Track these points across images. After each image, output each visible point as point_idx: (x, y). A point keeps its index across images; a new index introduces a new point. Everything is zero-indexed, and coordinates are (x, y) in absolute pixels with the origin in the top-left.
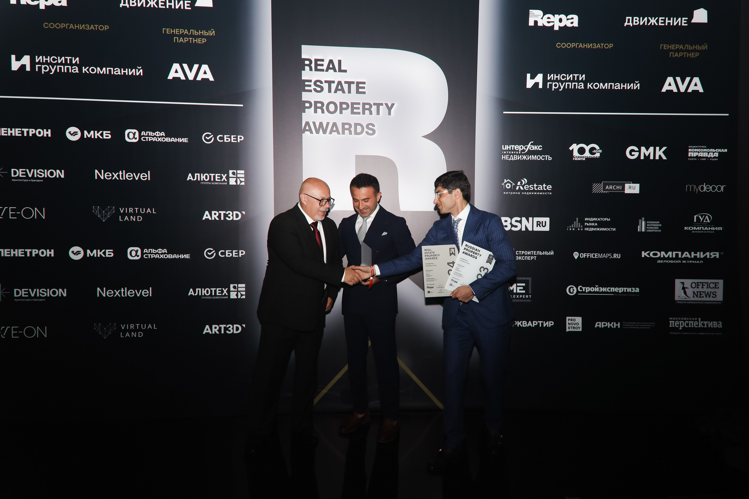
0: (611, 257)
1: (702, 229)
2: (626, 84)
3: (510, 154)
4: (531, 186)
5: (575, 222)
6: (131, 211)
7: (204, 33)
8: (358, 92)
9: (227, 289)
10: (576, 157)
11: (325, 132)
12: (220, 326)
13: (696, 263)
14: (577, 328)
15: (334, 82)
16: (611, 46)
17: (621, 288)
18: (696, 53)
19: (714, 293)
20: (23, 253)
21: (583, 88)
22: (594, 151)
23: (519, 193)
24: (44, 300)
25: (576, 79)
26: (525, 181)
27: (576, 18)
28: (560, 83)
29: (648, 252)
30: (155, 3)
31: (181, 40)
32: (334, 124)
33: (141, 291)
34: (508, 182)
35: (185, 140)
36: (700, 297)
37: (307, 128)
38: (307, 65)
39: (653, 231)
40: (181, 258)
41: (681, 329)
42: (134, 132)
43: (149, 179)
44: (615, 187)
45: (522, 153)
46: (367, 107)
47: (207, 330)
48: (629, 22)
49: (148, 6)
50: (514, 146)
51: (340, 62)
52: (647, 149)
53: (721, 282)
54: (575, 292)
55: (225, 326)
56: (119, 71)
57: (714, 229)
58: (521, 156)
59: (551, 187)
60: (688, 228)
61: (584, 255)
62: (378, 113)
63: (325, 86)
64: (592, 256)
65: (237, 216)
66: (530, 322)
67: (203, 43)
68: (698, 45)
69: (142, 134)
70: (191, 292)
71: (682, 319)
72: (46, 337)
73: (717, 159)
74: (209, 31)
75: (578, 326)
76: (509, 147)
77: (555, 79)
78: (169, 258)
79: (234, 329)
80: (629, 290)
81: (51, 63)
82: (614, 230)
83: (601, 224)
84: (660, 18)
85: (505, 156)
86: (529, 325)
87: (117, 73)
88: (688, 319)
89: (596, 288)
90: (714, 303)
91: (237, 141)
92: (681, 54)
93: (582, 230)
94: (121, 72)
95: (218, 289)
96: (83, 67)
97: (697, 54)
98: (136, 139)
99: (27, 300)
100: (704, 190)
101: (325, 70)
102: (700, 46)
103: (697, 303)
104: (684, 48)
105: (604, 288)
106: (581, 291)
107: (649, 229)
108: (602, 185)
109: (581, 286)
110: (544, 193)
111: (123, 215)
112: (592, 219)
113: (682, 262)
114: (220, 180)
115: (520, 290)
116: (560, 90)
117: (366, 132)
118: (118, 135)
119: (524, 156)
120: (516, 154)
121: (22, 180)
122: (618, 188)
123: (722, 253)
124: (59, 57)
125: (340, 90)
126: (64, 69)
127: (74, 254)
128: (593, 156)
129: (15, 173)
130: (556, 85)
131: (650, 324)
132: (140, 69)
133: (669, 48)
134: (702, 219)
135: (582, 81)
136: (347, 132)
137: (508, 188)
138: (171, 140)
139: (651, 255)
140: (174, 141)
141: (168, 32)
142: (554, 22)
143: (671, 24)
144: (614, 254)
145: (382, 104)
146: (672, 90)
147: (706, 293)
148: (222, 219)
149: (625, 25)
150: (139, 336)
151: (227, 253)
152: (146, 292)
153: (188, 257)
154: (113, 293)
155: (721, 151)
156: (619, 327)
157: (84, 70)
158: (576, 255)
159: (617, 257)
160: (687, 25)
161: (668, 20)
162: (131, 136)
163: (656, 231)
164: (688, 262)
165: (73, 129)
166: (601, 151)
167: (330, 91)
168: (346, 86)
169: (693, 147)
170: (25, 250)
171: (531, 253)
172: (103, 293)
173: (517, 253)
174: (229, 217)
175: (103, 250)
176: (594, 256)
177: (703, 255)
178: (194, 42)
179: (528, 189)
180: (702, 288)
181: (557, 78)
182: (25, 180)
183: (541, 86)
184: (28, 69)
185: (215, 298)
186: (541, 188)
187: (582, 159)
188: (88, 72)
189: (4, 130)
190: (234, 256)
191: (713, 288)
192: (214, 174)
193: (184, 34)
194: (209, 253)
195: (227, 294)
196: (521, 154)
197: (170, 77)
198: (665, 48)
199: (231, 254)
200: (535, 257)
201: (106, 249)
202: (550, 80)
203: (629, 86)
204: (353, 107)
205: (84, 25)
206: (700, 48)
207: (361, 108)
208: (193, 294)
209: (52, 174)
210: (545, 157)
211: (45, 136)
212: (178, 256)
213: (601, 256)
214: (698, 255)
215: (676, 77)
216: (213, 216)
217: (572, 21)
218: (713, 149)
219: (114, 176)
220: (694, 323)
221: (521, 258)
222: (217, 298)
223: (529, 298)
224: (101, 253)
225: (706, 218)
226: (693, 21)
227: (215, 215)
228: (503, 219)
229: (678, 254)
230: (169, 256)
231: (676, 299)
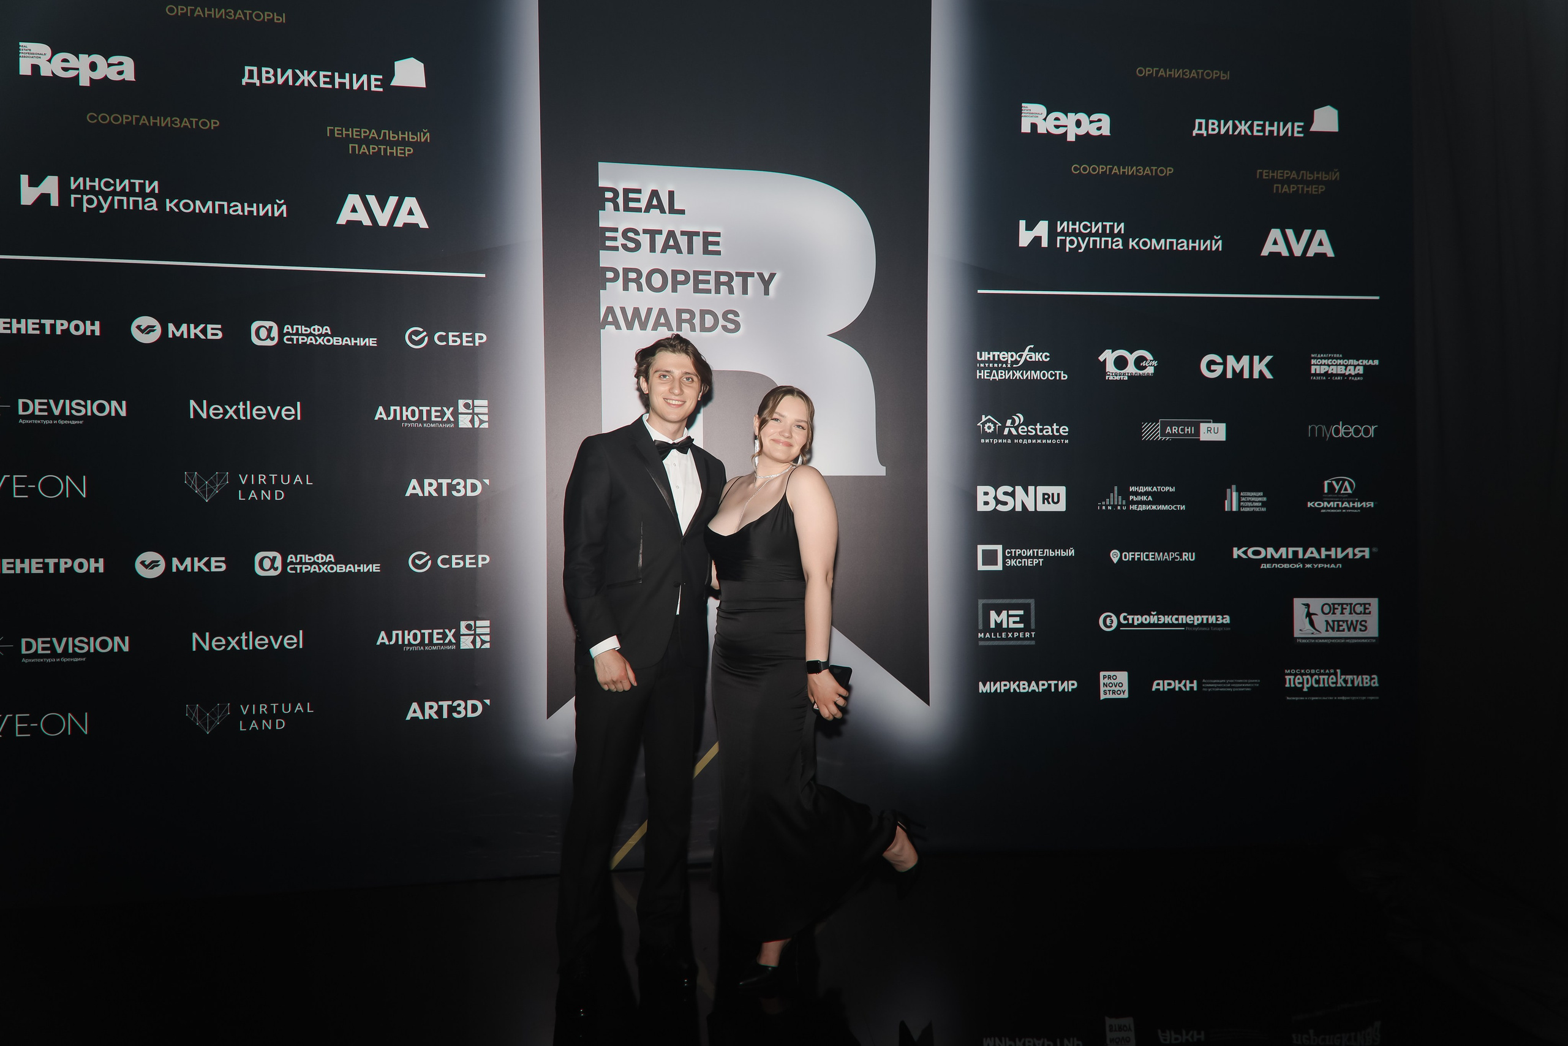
0: (1177, 558)
1: (1338, 505)
2: (1197, 241)
3: (994, 368)
4: (1031, 428)
5: (1112, 494)
6: (263, 480)
7: (409, 136)
8: (706, 251)
9: (453, 631)
10: (1111, 374)
11: (643, 326)
12: (440, 703)
13: (1330, 569)
14: (1119, 692)
15: (660, 232)
16: (1169, 171)
17: (1197, 615)
18: (1320, 186)
19: (1363, 623)
20: (41, 566)
21: (1122, 248)
22: (1144, 364)
23: (1009, 441)
24: (84, 659)
25: (1108, 232)
26: (1019, 418)
27: (1105, 121)
28: (1079, 238)
29: (1244, 549)
30: (313, 78)
31: (364, 149)
32: (662, 312)
33: (281, 637)
34: (989, 421)
35: (371, 342)
36: (1338, 630)
37: (610, 319)
38: (609, 200)
39: (1252, 509)
40: (362, 571)
41: (1305, 690)
42: (270, 327)
43: (299, 418)
44: (1183, 430)
45: (1013, 366)
46: (723, 279)
47: (414, 711)
48: (1200, 128)
49: (298, 84)
50: (999, 353)
51: (671, 194)
52: (1238, 360)
53: (1374, 602)
54: (1115, 625)
55: (450, 703)
56: (239, 207)
57: (1359, 506)
58: (1012, 371)
59: (1067, 430)
60: (1314, 504)
61: (1129, 556)
62: (745, 291)
63: (645, 239)
64: (1143, 557)
65: (474, 488)
66: (1033, 683)
67: (407, 156)
68: (1324, 173)
69: (285, 331)
70: (382, 637)
71: (1308, 671)
72: (86, 733)
73: (1362, 378)
74: (418, 133)
75: (1121, 689)
76: (989, 356)
77: (1070, 231)
78: (338, 571)
79: (468, 709)
80: (1212, 619)
81: (101, 192)
82: (1181, 509)
83: (1158, 498)
84: (1256, 123)
85: (982, 371)
86: (1031, 688)
87: (235, 211)
88: (1318, 671)
89: (1152, 617)
90: (1363, 641)
91: (474, 344)
92: (1293, 188)
93: (1124, 508)
94: (243, 210)
95: (435, 631)
96: (168, 200)
97: (1322, 188)
98: (273, 339)
99: (49, 660)
100: (1340, 435)
101: (643, 210)
102: (1327, 173)
103: (1333, 641)
104: (1298, 177)
105: (1166, 617)
106: (1126, 622)
107: (1245, 507)
108: (1158, 425)
109: (1126, 614)
110: (1054, 441)
111: (247, 489)
112: (1142, 489)
113: (1304, 566)
114: (440, 419)
115: (1015, 622)
116: (1080, 251)
117: (722, 326)
118: (237, 333)
119: (1018, 371)
120: (1002, 368)
121: (39, 422)
122: (1188, 431)
123: (1375, 550)
124: (118, 180)
125: (671, 247)
126: (128, 203)
127: (146, 567)
128: (1141, 372)
129: (26, 407)
130: (1072, 242)
131: (1250, 683)
132: (282, 205)
133: (1273, 176)
134: (1337, 488)
135: (1119, 234)
136: (685, 326)
137: (988, 431)
138: (342, 341)
139: (1250, 553)
140: (350, 344)
141: (338, 134)
142: (1066, 126)
143: (1275, 134)
144: (1184, 554)
145: (752, 275)
146: (1280, 253)
147: (1349, 623)
148: (445, 494)
149: (1194, 135)
150: (277, 728)
151: (454, 561)
152: (292, 639)
153: (376, 569)
154: (224, 642)
155: (1369, 364)
156: (1195, 689)
157: (169, 205)
158: (1115, 556)
159: (1188, 558)
160: (1302, 135)
161: (1270, 126)
162: (263, 333)
163: (1257, 509)
164: (1316, 566)
165: (145, 321)
166: (1155, 363)
167: (653, 249)
168: (683, 241)
169: (1319, 356)
170: (44, 560)
171: (1034, 552)
172: (205, 642)
173: (1008, 553)
174: (459, 491)
175: (206, 559)
176: (1147, 556)
177: (1342, 553)
178: (388, 155)
179: (1026, 434)
180: (1341, 614)
181: (1074, 230)
182: (46, 422)
183: (1045, 244)
184: (54, 202)
185: (430, 648)
186: (1048, 431)
187: (1122, 377)
188: (176, 210)
189: (5, 323)
190: (468, 566)
191: (1361, 613)
192: (428, 408)
193: (370, 138)
194: (418, 562)
195: (453, 641)
196: (1012, 368)
197: (342, 220)
198: (1266, 176)
199: (462, 562)
200: (1041, 560)
201: (210, 556)
202: (1062, 233)
203: (1204, 244)
204: (697, 279)
205: (169, 119)
206: (1326, 177)
207: (713, 282)
208: (386, 641)
209: (101, 408)
210: (1056, 373)
211: (88, 333)
212: (356, 568)
213: (1160, 557)
214: (1332, 553)
215: (1286, 230)
216: (427, 488)
217: (1100, 125)
218: (1354, 359)
219: (228, 412)
220: (1328, 679)
221: (1016, 562)
222: (434, 648)
223: (1030, 638)
224: (201, 564)
225: (1346, 486)
226: (1313, 129)
227: (430, 488)
228: (981, 489)
229: (1298, 551)
230: (338, 568)
231: (1295, 635)
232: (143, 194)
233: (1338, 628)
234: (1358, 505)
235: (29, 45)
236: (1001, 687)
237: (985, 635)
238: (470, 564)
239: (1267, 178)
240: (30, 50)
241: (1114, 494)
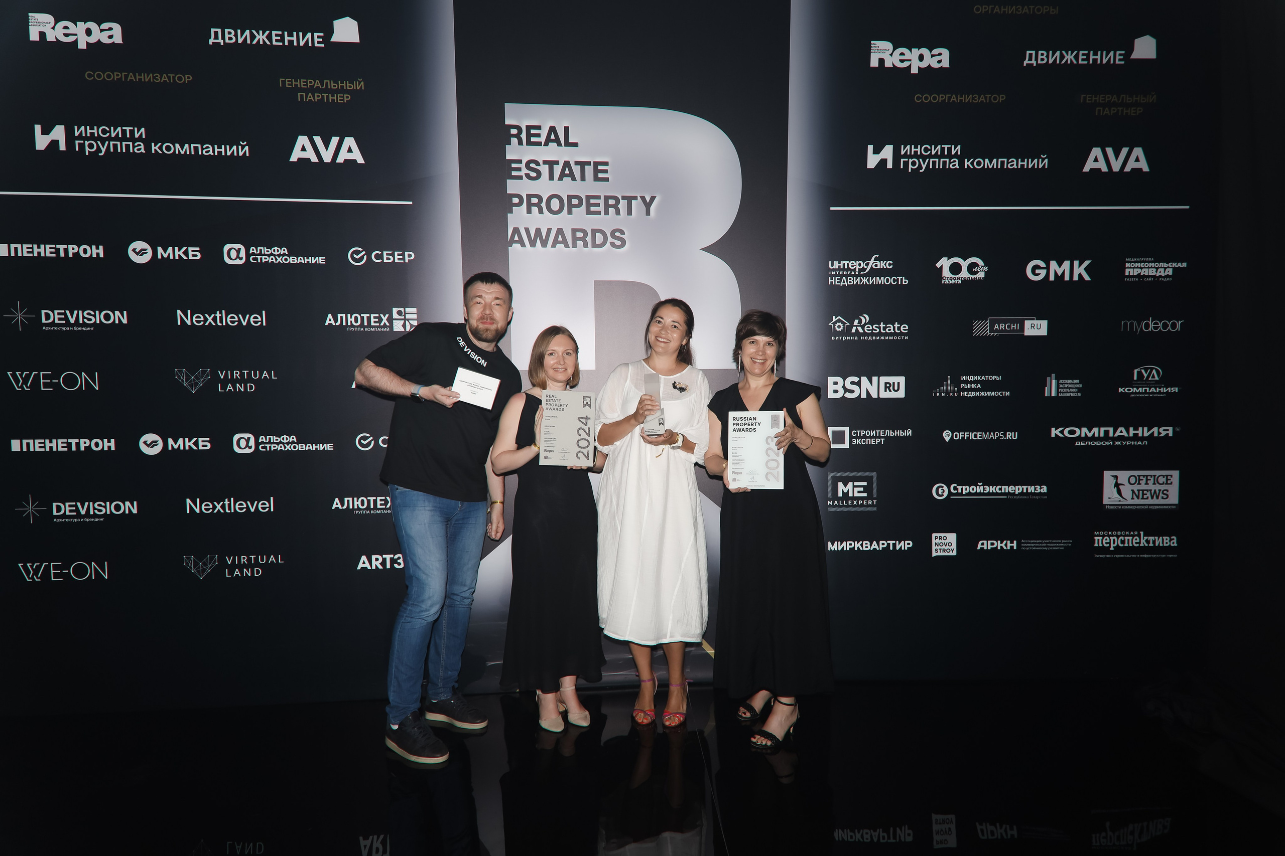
0: (1002, 437)
1: (1146, 390)
2: (1026, 160)
3: (843, 275)
4: (876, 327)
5: (945, 383)
6: (237, 375)
7: (347, 85)
8: (596, 179)
10: (947, 279)
11: (544, 244)
12: (384, 556)
13: (1137, 445)
14: (948, 551)
15: (557, 163)
16: (1002, 98)
17: (1018, 486)
18: (1138, 108)
19: (1165, 492)
20: (65, 445)
21: (958, 167)
22: (976, 269)
23: (856, 338)
24: (102, 519)
25: (946, 153)
26: (865, 318)
27: (946, 53)
28: (921, 160)
29: (1061, 429)
30: (267, 37)
31: (310, 97)
32: (560, 231)
33: (256, 502)
34: (839, 321)
35: (320, 260)
36: (1143, 498)
37: (516, 238)
38: (514, 136)
39: (1069, 395)
40: (319, 449)
41: (1112, 549)
42: (238, 248)
43: (264, 324)
44: (1009, 326)
45: (861, 273)
46: (611, 202)
48: (1030, 59)
49: (254, 42)
50: (848, 262)
51: (566, 129)
52: (1060, 267)
53: (1176, 474)
54: (946, 494)
55: (392, 556)
56: (211, 149)
58: (859, 278)
59: (907, 328)
60: (1124, 390)
61: (960, 436)
62: (630, 212)
63: (545, 169)
64: (972, 436)
66: (875, 543)
67: (345, 102)
68: (1142, 96)
69: (251, 252)
70: (337, 502)
71: (1115, 533)
72: (106, 578)
73: (1171, 279)
74: (355, 82)
75: (950, 548)
76: (839, 265)
77: (913, 154)
78: (300, 449)
80: (1031, 489)
81: (99, 138)
82: (1006, 395)
83: (986, 386)
84: (1081, 52)
85: (834, 278)
86: (873, 547)
87: (207, 152)
88: (1123, 533)
89: (978, 487)
90: (1165, 507)
91: (404, 261)
92: (1114, 110)
93: (956, 395)
94: (214, 151)
95: (379, 498)
96: (153, 144)
97: (1140, 110)
98: (241, 259)
99: (75, 520)
100: (1150, 329)
101: (543, 145)
102: (1145, 97)
103: (1138, 507)
104: (1119, 100)
105: (991, 487)
106: (956, 491)
108: (987, 323)
109: (956, 485)
110: (895, 338)
112: (973, 378)
113: (1114, 443)
114: (378, 324)
115: (859, 492)
116: (921, 171)
117: (611, 243)
118: (213, 254)
119: (865, 278)
120: (851, 275)
121: (58, 329)
122: (1014, 328)
123: (1178, 429)
124: (112, 128)
125: (567, 175)
126: (121, 147)
127: (148, 446)
128: (973, 277)
129: (47, 317)
130: (914, 163)
131: (1064, 543)
132: (244, 146)
133: (1096, 100)
134: (1146, 375)
135: (956, 156)
136: (580, 243)
137: (838, 330)
138: (297, 260)
139: (1066, 432)
140: (303, 262)
141: (289, 84)
142: (910, 60)
143: (1099, 62)
144: (1008, 433)
145: (635, 198)
146: (1100, 169)
147: (1153, 492)
149: (1025, 65)
150: (255, 575)
152: (265, 504)
153: (330, 448)
154: (211, 506)
155: (1178, 266)
156: (1015, 548)
157: (154, 148)
158: (947, 435)
159: (1011, 437)
160: (1123, 62)
161: (1094, 55)
162: (233, 254)
163: (1074, 395)
164: (1124, 443)
165: (139, 245)
166: (986, 269)
167: (551, 177)
168: (577, 170)
169: (1133, 260)
170: (67, 441)
171: (876, 432)
172: (196, 507)
173: (854, 433)
175: (194, 439)
176: (976, 435)
177: (1148, 432)
178: (331, 101)
179: (871, 331)
180: (1145, 484)
181: (916, 152)
182: (64, 329)
183: (890, 165)
184: (62, 147)
185: (375, 512)
186: (891, 329)
187: (956, 281)
188: (160, 152)
189: (27, 248)
191: (1163, 484)
192: (368, 315)
193: (315, 87)
194: (364, 442)
196: (860, 275)
197: (294, 158)
198: (1089, 100)
200: (883, 439)
201: (198, 437)
202: (905, 156)
203: (1031, 163)
204: (589, 203)
205: (151, 75)
206: (1143, 100)
207: (602, 205)
208: (339, 506)
209: (107, 317)
210: (898, 279)
211: (94, 256)
212: (314, 447)
213: (986, 436)
214: (1140, 432)
215: (1106, 148)
217: (940, 58)
218: (1164, 262)
219: (208, 319)
220: (1132, 540)
221: (861, 441)
222: (378, 512)
223: (873, 505)
224: (191, 444)
225: (1153, 374)
226: (1134, 56)
228: (831, 380)
229: (1109, 430)
230: (300, 447)
231: (1105, 503)
233: (1143, 496)
234: (1164, 390)
235: (37, 15)
236: (847, 546)
237: (833, 503)
239: (1090, 102)
240: (37, 19)
241: (947, 383)
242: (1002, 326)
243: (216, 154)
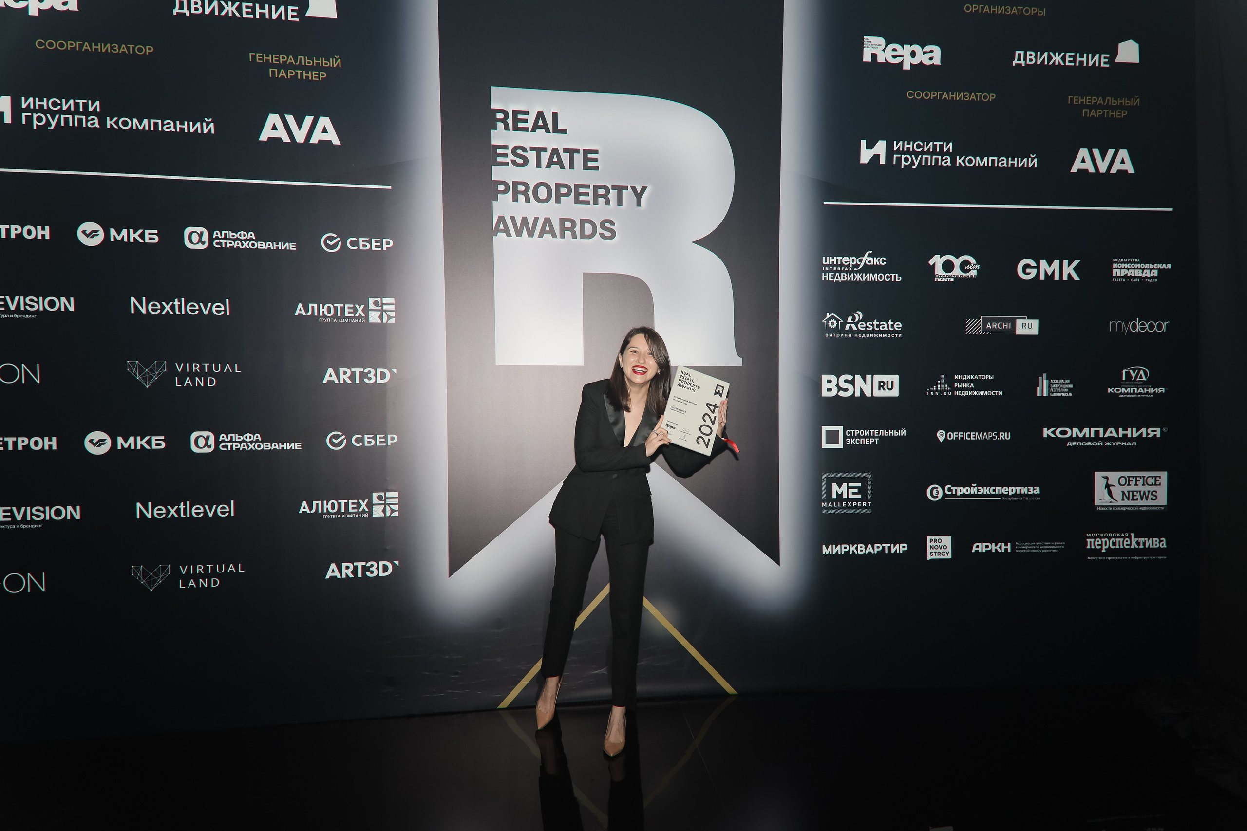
0: (995, 437)
1: (1134, 390)
2: (1016, 159)
3: (835, 272)
4: (869, 324)
5: (939, 382)
6: (197, 368)
7: (322, 62)
8: (586, 167)
9: (366, 501)
10: (939, 276)
11: (531, 234)
12: (355, 564)
13: (1126, 446)
14: (943, 554)
15: (545, 149)
16: (992, 97)
17: (1011, 486)
18: (1123, 111)
19: (1154, 493)
20: (1, 443)
21: (950, 165)
22: (968, 267)
24: (41, 526)
25: (938, 150)
26: (859, 315)
27: (937, 51)
28: (913, 156)
29: (1053, 429)
30: (236, 9)
31: (283, 73)
32: (547, 221)
33: (215, 506)
34: (832, 317)
35: (291, 246)
36: (1133, 500)
37: (502, 227)
38: (500, 120)
39: (1060, 395)
40: (285, 449)
41: (1104, 551)
42: (201, 232)
43: (228, 314)
44: (1001, 325)
45: (855, 270)
46: (601, 191)
47: (332, 571)
48: (1019, 59)
49: (223, 14)
50: (841, 258)
51: (555, 115)
52: (1050, 266)
53: (1164, 475)
54: (940, 495)
55: (364, 564)
56: (172, 125)
57: (1152, 392)
58: (852, 274)
59: (901, 326)
60: (1113, 390)
61: (954, 436)
62: (620, 203)
63: (532, 156)
64: (966, 436)
65: (383, 376)
66: (869, 546)
67: (321, 79)
68: (1127, 99)
69: (215, 236)
70: (304, 506)
71: (1106, 535)
72: (44, 590)
73: (1156, 280)
74: (331, 59)
75: (945, 551)
76: (833, 260)
77: (905, 150)
78: (264, 448)
79: (380, 569)
80: (1024, 490)
81: (49, 111)
82: (999, 395)
83: (980, 385)
84: (1068, 54)
85: (827, 274)
86: (868, 550)
87: (168, 128)
88: (1115, 535)
89: (972, 488)
90: (1154, 508)
91: (382, 248)
92: (1100, 112)
93: (950, 394)
94: (175, 127)
95: (350, 501)
96: (108, 118)
97: (1124, 113)
99: (9, 527)
100: (1137, 330)
101: (530, 130)
102: (1130, 99)
103: (1128, 509)
104: (1104, 102)
105: (985, 488)
106: (950, 493)
107: (1054, 392)
108: (980, 322)
109: (950, 486)
110: (889, 335)
111: (182, 376)
112: (966, 377)
113: (1104, 444)
114: (352, 315)
115: (853, 493)
116: (913, 167)
117: (600, 234)
118: (172, 237)
119: (858, 274)
120: (844, 271)
122: (1005, 327)
123: (1165, 430)
124: (64, 101)
125: (555, 163)
126: (73, 121)
127: (94, 444)
128: (966, 275)
130: (906, 160)
131: (1057, 545)
132: (210, 123)
133: (1082, 102)
134: (1134, 376)
135: (948, 153)
136: (568, 234)
137: (832, 327)
138: (265, 245)
139: (1058, 433)
140: (272, 248)
141: (259, 59)
142: (902, 56)
143: (1085, 64)
144: (1001, 433)
145: (626, 188)
146: (1087, 170)
147: (1142, 493)
148: (357, 381)
149: (1014, 65)
150: (212, 586)
151: (366, 440)
152: (225, 508)
153: (298, 447)
154: (164, 511)
155: (1163, 268)
156: (1009, 551)
157: (110, 122)
158: (941, 435)
159: (1004, 437)
160: (1108, 66)
161: (1080, 57)
162: (195, 238)
163: (1065, 395)
164: (1114, 444)
165: (89, 226)
166: (978, 267)
167: (539, 165)
168: (565, 158)
169: (1120, 260)
171: (870, 432)
172: (147, 511)
173: (849, 433)
174: (370, 379)
175: (147, 438)
176: (969, 436)
177: (1137, 432)
178: (304, 78)
179: (864, 329)
180: (1135, 485)
181: (908, 148)
182: (4, 316)
183: (883, 161)
184: (8, 120)
185: (346, 516)
186: (884, 326)
187: (949, 279)
188: (116, 127)
190: (378, 444)
191: (1152, 485)
192: (342, 305)
193: (288, 63)
194: (336, 441)
195: (367, 510)
196: (853, 271)
197: (263, 137)
198: (1076, 102)
199: (373, 441)
200: (877, 439)
201: (151, 435)
202: (898, 152)
203: (1021, 162)
204: (578, 192)
205: (108, 45)
206: (1128, 103)
207: (591, 194)
208: (307, 510)
209: (52, 304)
210: (891, 276)
211: (39, 237)
212: (281, 446)
213: (980, 436)
214: (1129, 432)
215: (1093, 150)
216: (342, 376)
217: (932, 55)
218: (1149, 263)
219: (165, 308)
220: (1123, 541)
221: (855, 441)
222: (349, 516)
223: (867, 507)
224: (143, 443)
225: (1141, 374)
226: (1118, 60)
227: (345, 374)
228: (825, 378)
229: (1099, 431)
230: (265, 446)
231: (1096, 504)
232: (86, 113)
233: (1133, 497)
234: (1151, 390)
236: (841, 549)
237: (828, 505)
238: (381, 442)
241: (941, 382)
242: (994, 324)
243: (178, 130)
